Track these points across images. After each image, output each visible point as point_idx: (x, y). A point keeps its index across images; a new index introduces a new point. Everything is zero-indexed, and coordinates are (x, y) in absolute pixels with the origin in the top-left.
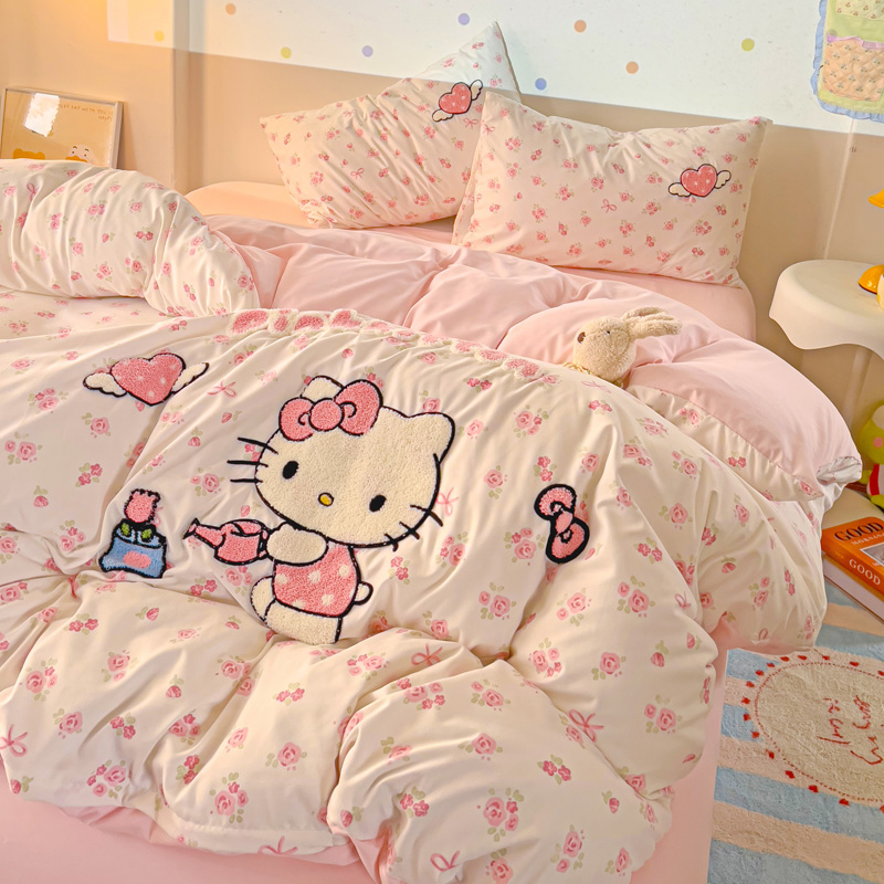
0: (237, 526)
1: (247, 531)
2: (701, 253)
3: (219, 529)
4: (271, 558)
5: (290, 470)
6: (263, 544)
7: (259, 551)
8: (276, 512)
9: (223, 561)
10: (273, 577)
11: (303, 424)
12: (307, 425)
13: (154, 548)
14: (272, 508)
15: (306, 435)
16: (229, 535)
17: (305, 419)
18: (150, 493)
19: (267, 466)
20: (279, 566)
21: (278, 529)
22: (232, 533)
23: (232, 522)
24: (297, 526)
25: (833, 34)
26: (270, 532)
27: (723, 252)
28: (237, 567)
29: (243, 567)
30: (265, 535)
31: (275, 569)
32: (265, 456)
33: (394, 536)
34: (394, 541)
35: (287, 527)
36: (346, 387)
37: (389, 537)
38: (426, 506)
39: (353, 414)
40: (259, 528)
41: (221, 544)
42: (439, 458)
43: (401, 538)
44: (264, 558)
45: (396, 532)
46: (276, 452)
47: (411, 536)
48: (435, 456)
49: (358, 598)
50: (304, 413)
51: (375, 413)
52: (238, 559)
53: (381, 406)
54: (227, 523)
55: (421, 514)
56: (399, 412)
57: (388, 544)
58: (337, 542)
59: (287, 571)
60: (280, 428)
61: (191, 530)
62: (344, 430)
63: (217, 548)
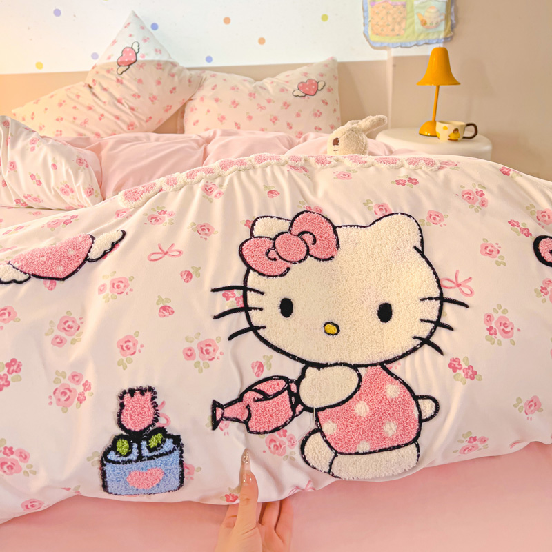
0: (258, 391)
1: (271, 392)
2: (320, 129)
3: (240, 399)
4: (310, 410)
5: (286, 307)
6: (296, 400)
7: (293, 408)
8: (294, 357)
9: (258, 433)
10: (320, 430)
11: (275, 259)
12: (280, 260)
13: (167, 453)
15: (285, 268)
16: (253, 406)
17: (273, 254)
18: (142, 391)
19: (261, 309)
20: (321, 414)
21: (303, 376)
22: (256, 401)
23: (250, 389)
24: (319, 366)
26: (298, 383)
27: (332, 127)
28: (275, 434)
29: (281, 432)
30: (294, 388)
31: (317, 420)
32: (253, 299)
33: (424, 335)
34: (426, 341)
35: (311, 371)
36: (294, 220)
37: (419, 338)
38: (437, 294)
39: (315, 240)
40: (284, 383)
41: (249, 417)
42: (420, 248)
43: (432, 334)
44: (301, 412)
45: (424, 331)
46: (262, 293)
47: (439, 329)
48: (415, 248)
49: (426, 415)
50: (269, 251)
51: (332, 235)
52: (274, 426)
53: (334, 228)
54: (246, 391)
55: (437, 304)
56: (358, 226)
57: (421, 345)
58: (366, 366)
59: (332, 416)
60: (249, 268)
61: (218, 417)
62: (315, 258)
63: (246, 423)
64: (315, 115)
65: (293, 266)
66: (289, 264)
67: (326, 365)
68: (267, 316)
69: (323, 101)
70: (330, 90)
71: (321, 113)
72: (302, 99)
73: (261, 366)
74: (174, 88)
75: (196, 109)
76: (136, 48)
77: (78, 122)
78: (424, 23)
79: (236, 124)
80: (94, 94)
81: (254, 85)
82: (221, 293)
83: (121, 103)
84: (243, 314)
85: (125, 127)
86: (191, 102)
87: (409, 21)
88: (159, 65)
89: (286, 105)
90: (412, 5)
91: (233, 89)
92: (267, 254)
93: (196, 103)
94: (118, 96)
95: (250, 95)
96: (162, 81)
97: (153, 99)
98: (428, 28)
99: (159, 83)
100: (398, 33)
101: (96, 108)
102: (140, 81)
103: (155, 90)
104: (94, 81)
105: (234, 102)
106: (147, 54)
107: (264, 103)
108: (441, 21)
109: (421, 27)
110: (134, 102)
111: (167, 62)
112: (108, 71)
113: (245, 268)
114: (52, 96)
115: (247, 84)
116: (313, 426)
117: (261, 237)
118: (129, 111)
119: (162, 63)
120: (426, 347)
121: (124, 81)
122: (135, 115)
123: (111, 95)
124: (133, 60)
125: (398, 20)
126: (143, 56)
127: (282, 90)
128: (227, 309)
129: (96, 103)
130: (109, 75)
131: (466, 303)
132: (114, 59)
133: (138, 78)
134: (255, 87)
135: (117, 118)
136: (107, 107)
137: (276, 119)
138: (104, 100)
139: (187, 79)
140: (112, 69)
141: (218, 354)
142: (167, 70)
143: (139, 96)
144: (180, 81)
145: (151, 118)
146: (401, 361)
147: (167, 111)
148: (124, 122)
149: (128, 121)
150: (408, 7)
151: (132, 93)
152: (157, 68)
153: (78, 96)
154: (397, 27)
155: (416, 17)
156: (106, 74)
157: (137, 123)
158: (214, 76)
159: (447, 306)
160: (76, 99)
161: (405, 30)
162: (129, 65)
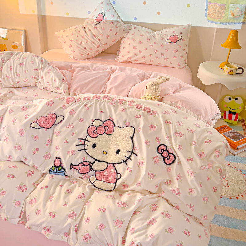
0: (83, 164)
1: (86, 165)
2: (176, 58)
3: (78, 165)
4: (94, 170)
5: (94, 146)
6: (91, 168)
7: (90, 169)
8: (93, 158)
9: (81, 173)
10: (95, 175)
11: (95, 133)
12: (96, 133)
13: (61, 172)
14: (91, 157)
15: (97, 136)
16: (81, 167)
17: (95, 131)
19: (87, 145)
20: (96, 172)
21: (94, 163)
22: (82, 166)
23: (81, 163)
24: (99, 161)
25: (210, 2)
26: (92, 164)
27: (182, 57)
28: (85, 174)
30: (91, 165)
31: (95, 173)
32: (86, 143)
33: (125, 160)
34: (125, 162)
35: (96, 162)
36: (104, 122)
37: (123, 160)
38: (131, 151)
39: (108, 129)
40: (89, 163)
41: (80, 169)
42: (132, 137)
43: (127, 160)
44: (92, 170)
45: (125, 159)
46: (89, 141)
47: (129, 159)
48: (131, 137)
49: (118, 178)
50: (95, 130)
51: (113, 128)
52: (85, 172)
53: (114, 126)
54: (80, 163)
55: (131, 153)
56: (120, 127)
57: (123, 162)
58: (109, 163)
59: (98, 173)
60: (88, 134)
61: (72, 167)
62: (106, 134)
63: (79, 170)
64: (175, 51)
65: (99, 135)
66: (98, 135)
67: (101, 161)
68: (89, 147)
69: (179, 46)
70: (183, 41)
71: (177, 51)
72: (170, 44)
73: (85, 158)
74: (117, 33)
75: (125, 42)
76: (104, 14)
77: (78, 42)
78: (233, 15)
79: (140, 51)
80: (85, 32)
81: (150, 35)
82: (79, 140)
83: (95, 37)
84: (83, 146)
85: (96, 46)
86: (123, 38)
87: (226, 13)
88: (112, 23)
89: (162, 46)
90: (229, 6)
91: (141, 35)
92: (94, 131)
93: (125, 39)
94: (94, 34)
95: (148, 39)
96: (112, 30)
97: (108, 36)
98: (234, 17)
99: (111, 30)
100: (220, 18)
101: (85, 37)
102: (103, 29)
103: (109, 33)
104: (86, 26)
105: (140, 42)
106: (108, 17)
107: (153, 44)
108: (242, 14)
109: (231, 16)
110: (100, 37)
111: (115, 21)
112: (92, 23)
113: (87, 134)
114: (70, 30)
115: (147, 34)
116: (94, 174)
117: (94, 126)
118: (98, 41)
119: (113, 21)
120: (124, 163)
121: (97, 28)
122: (100, 43)
123: (92, 33)
124: (102, 19)
125: (221, 12)
126: (106, 18)
127: (162, 39)
128: (80, 144)
129: (85, 35)
130: (92, 24)
131: (137, 155)
132: (95, 18)
133: (103, 27)
134: (151, 35)
135: (93, 43)
136: (90, 38)
137: (157, 51)
138: (89, 35)
139: (123, 29)
140: (93, 22)
141: (75, 154)
142: (115, 25)
143: (102, 35)
144: (120, 30)
145: (106, 44)
146: (117, 164)
147: (113, 41)
148: (95, 44)
149: (97, 44)
150: (227, 7)
151: (100, 33)
152: (111, 24)
153: (79, 32)
154: (220, 15)
155: (230, 11)
156: (91, 24)
157: (101, 46)
158: (135, 28)
159: (133, 155)
160: (79, 33)
161: (223, 17)
162: (100, 21)
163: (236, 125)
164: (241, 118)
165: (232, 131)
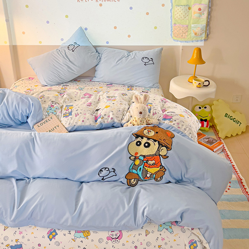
87: (189, 33)
98: (197, 36)
100: (184, 37)
161: (187, 36)
163: (208, 131)
164: (211, 125)
165: (206, 136)
